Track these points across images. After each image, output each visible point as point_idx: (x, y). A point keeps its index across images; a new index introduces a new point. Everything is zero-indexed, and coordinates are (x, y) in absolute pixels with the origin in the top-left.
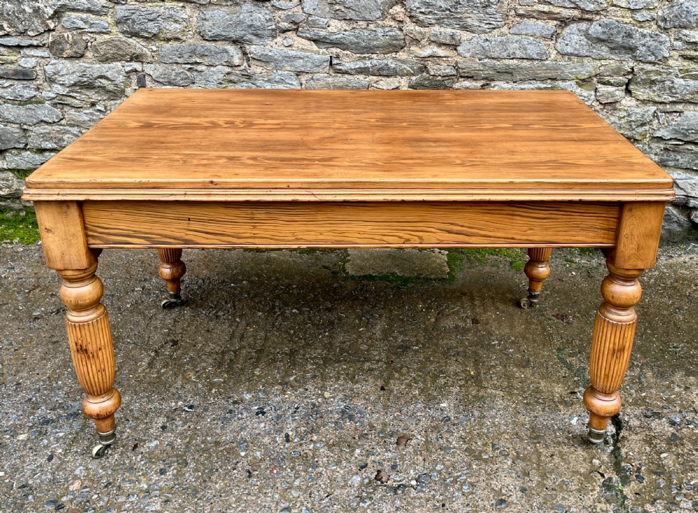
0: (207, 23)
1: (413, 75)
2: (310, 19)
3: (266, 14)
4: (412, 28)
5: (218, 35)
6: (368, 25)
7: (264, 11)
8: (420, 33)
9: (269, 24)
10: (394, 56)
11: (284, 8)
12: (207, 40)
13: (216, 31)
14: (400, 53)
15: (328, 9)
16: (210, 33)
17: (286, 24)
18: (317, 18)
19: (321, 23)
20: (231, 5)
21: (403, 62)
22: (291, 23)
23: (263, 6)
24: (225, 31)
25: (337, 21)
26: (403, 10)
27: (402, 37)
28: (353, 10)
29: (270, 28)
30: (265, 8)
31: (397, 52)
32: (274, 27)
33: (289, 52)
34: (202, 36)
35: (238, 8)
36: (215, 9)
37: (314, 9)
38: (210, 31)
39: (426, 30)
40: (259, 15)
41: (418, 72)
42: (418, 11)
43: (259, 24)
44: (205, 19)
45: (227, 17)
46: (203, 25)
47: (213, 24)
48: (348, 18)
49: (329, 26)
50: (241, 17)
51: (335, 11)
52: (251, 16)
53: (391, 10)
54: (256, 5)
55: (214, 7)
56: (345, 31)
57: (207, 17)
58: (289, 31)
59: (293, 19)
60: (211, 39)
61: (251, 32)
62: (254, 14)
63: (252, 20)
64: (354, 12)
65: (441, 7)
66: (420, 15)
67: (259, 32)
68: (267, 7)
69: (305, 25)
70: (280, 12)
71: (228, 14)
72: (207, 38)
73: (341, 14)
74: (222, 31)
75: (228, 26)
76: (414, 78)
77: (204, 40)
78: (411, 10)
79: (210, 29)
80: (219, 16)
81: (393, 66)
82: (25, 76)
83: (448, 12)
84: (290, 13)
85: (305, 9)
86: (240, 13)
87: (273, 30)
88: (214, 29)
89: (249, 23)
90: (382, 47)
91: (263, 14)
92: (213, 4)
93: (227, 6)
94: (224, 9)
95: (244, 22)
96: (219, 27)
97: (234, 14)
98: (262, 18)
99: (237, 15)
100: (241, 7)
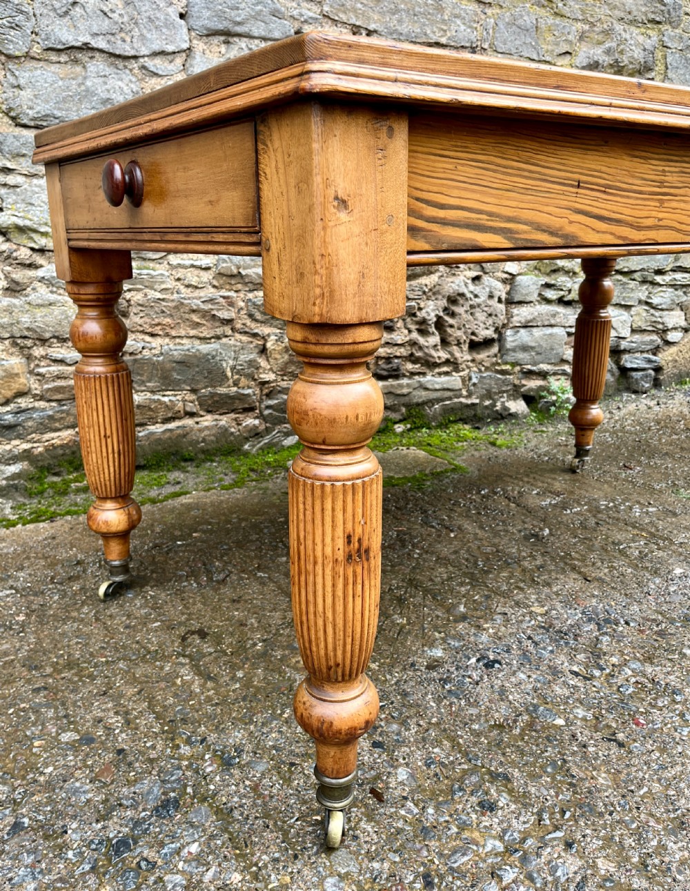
0: (22, 93)
3: (131, 81)
5: (47, 116)
7: (126, 76)
11: (160, 73)
12: (25, 126)
13: (42, 108)
16: (31, 112)
20: (66, 63)
23: (125, 67)
24: (59, 109)
30: (128, 71)
34: (13, 119)
35: (78, 69)
36: (36, 68)
38: (31, 108)
40: (120, 83)
43: (121, 98)
44: (19, 87)
45: (60, 83)
46: (15, 98)
47: (35, 95)
50: (89, 83)
52: (105, 83)
54: (112, 64)
55: (34, 64)
57: (22, 82)
60: (32, 124)
62: (111, 81)
63: (108, 91)
68: (131, 70)
70: (154, 79)
71: (62, 79)
72: (25, 121)
74: (55, 108)
75: (64, 100)
77: (18, 125)
79: (30, 103)
80: (46, 82)
84: (170, 82)
86: (85, 78)
88: (38, 105)
89: (104, 96)
91: (127, 80)
92: (33, 58)
93: (59, 62)
94: (53, 68)
95: (94, 94)
96: (47, 102)
97: (73, 79)
98: (125, 88)
99: (80, 80)
100: (84, 67)
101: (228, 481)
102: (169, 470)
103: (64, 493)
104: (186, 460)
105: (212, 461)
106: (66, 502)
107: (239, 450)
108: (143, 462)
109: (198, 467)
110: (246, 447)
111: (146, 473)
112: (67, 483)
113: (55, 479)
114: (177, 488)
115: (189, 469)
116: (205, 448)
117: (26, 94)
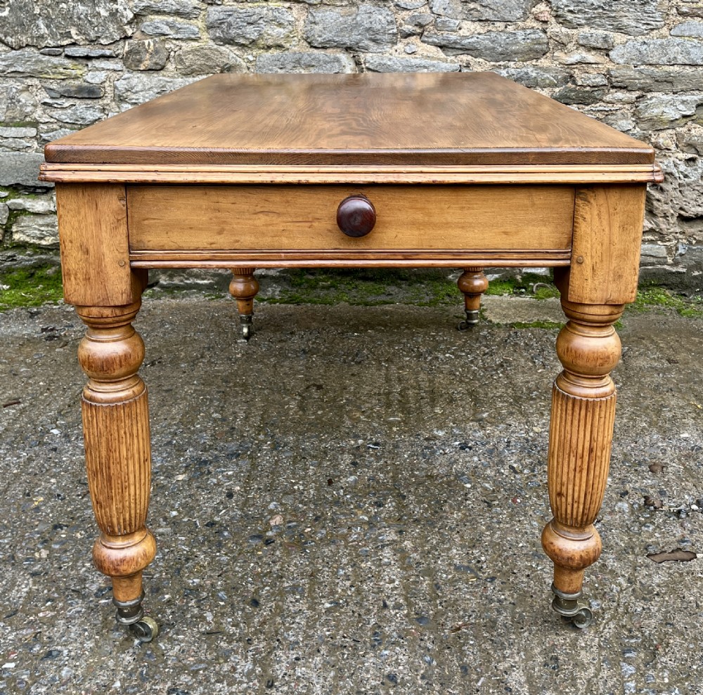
0: (316, 27)
1: (556, 86)
2: (439, 20)
3: (388, 15)
4: (558, 30)
5: (330, 41)
6: (506, 27)
7: (385, 11)
8: (567, 35)
9: (390, 27)
10: (534, 63)
11: (408, 8)
12: (315, 47)
13: (327, 36)
14: (542, 60)
15: (460, 8)
16: (320, 39)
17: (410, 27)
18: (447, 19)
19: (452, 25)
20: (346, 6)
21: (546, 70)
22: (416, 25)
23: (385, 6)
24: (338, 36)
25: (470, 22)
26: (548, 9)
27: (546, 41)
28: (491, 9)
29: (391, 32)
30: (386, 8)
31: (537, 59)
32: (395, 31)
33: (412, 60)
34: (309, 43)
35: (354, 9)
36: (327, 11)
37: (445, 9)
38: (320, 36)
39: (575, 31)
40: (380, 17)
41: (562, 82)
42: (566, 9)
43: (379, 27)
44: (315, 23)
45: (341, 19)
46: (312, 29)
47: (324, 28)
48: (484, 19)
49: (460, 29)
50: (358, 19)
51: (469, 11)
52: (370, 17)
53: (534, 9)
54: (376, 4)
55: (326, 8)
56: (479, 34)
57: (317, 19)
58: (414, 34)
59: (419, 21)
60: (320, 46)
61: (368, 36)
62: (374, 16)
63: (371, 23)
64: (491, 11)
65: (593, 4)
66: (569, 14)
67: (378, 37)
68: (389, 7)
69: (432, 28)
70: (405, 13)
71: (342, 16)
72: (316, 45)
73: (475, 14)
74: (334, 36)
75: (342, 30)
76: (557, 90)
77: (312, 47)
78: (558, 8)
79: (320, 33)
80: (332, 19)
81: (534, 75)
82: (90, 94)
83: (601, 10)
84: (416, 14)
85: (434, 9)
86: (357, 15)
87: (394, 34)
88: (325, 34)
89: (368, 26)
90: (521, 53)
91: (384, 15)
92: (326, 4)
93: (342, 6)
94: (338, 10)
95: (361, 25)
96: (331, 32)
97: (349, 16)
98: (383, 20)
99: (353, 17)
100: (358, 8)
101: (427, 299)
102: (388, 285)
103: (314, 288)
104: (402, 279)
105: (422, 283)
106: (313, 294)
107: (444, 278)
108: (371, 276)
109: (409, 285)
110: (450, 277)
111: (372, 283)
112: (317, 281)
113: (311, 277)
114: (388, 299)
115: (403, 286)
116: (417, 273)
117: (318, 28)
